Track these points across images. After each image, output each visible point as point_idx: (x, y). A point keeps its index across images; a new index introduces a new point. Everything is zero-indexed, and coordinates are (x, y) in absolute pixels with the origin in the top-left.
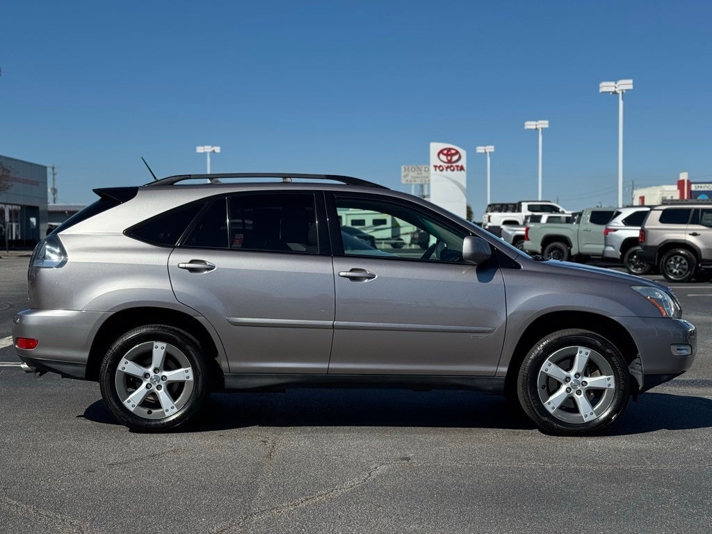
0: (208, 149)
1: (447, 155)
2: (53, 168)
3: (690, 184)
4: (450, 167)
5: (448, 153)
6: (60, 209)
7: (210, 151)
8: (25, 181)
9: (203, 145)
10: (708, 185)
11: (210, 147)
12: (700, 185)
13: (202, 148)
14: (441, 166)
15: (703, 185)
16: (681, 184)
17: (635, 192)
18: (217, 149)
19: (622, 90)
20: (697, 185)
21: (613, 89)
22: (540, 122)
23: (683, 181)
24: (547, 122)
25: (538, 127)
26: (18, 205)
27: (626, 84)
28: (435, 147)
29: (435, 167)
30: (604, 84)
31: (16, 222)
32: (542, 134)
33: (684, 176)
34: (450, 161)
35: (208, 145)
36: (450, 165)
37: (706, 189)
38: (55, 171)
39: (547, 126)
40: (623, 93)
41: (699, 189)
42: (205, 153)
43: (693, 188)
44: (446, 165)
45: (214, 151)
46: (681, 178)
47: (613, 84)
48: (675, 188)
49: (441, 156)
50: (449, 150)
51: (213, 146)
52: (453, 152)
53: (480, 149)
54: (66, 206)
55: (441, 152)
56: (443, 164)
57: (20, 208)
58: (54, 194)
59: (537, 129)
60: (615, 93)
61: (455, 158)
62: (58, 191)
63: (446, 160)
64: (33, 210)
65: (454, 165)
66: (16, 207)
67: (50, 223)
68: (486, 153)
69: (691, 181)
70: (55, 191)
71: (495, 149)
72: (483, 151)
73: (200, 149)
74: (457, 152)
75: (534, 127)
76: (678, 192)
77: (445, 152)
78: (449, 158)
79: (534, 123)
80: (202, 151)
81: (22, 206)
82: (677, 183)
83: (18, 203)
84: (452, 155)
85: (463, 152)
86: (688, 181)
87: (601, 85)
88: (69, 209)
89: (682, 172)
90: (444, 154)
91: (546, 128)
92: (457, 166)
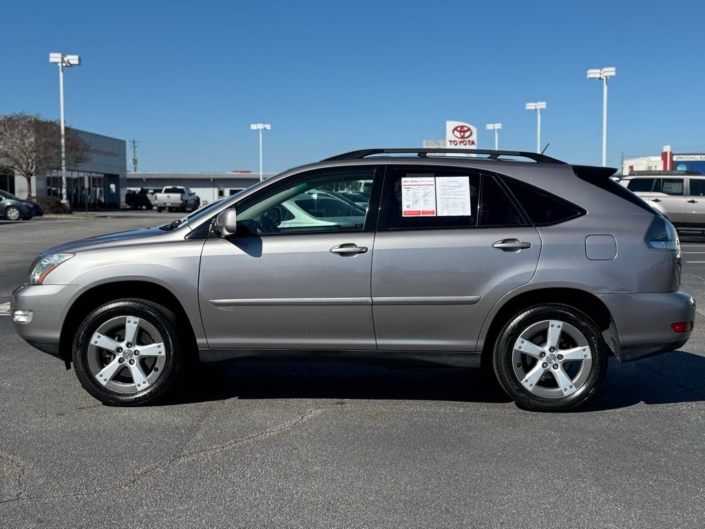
0: (260, 126)
1: (460, 132)
2: (134, 142)
3: (672, 155)
4: (463, 142)
5: (462, 130)
6: (138, 177)
7: (262, 128)
8: (107, 154)
9: (256, 123)
10: (687, 156)
11: (262, 125)
12: (681, 156)
13: (255, 125)
14: (455, 141)
15: (683, 156)
16: (664, 155)
17: (625, 162)
18: (268, 127)
19: (606, 77)
20: (678, 156)
21: (598, 76)
22: (539, 103)
23: (666, 153)
24: (544, 103)
25: (537, 108)
26: (101, 173)
27: (610, 71)
28: (451, 125)
29: (451, 141)
30: (591, 71)
31: (100, 187)
32: (541, 113)
33: (667, 149)
34: (463, 137)
35: (260, 123)
36: (463, 140)
37: (685, 160)
38: (136, 144)
39: (544, 107)
40: (607, 78)
41: (680, 160)
42: (258, 130)
43: (675, 158)
44: (460, 140)
45: (265, 129)
46: (665, 151)
47: (598, 71)
48: (659, 158)
49: (456, 132)
50: (462, 127)
51: (264, 123)
52: (466, 129)
53: (490, 127)
54: (144, 174)
55: (455, 129)
56: (457, 139)
57: (103, 175)
58: (135, 164)
59: (536, 110)
60: (600, 79)
61: (467, 134)
62: (138, 161)
63: (459, 136)
64: (113, 178)
65: (466, 140)
66: (100, 175)
67: (128, 189)
68: (494, 130)
69: (674, 152)
70: (135, 161)
71: (502, 126)
72: (492, 128)
73: (254, 127)
74: (469, 129)
75: (534, 108)
76: (662, 162)
77: (459, 129)
78: (462, 134)
79: (534, 104)
80: (255, 128)
81: (105, 175)
82: (661, 154)
83: (101, 172)
84: (465, 132)
85: (474, 129)
86: (671, 153)
87: (588, 72)
88: (147, 177)
89: (665, 145)
90: (458, 131)
91: (543, 109)
92: (469, 141)
